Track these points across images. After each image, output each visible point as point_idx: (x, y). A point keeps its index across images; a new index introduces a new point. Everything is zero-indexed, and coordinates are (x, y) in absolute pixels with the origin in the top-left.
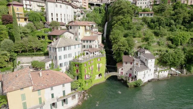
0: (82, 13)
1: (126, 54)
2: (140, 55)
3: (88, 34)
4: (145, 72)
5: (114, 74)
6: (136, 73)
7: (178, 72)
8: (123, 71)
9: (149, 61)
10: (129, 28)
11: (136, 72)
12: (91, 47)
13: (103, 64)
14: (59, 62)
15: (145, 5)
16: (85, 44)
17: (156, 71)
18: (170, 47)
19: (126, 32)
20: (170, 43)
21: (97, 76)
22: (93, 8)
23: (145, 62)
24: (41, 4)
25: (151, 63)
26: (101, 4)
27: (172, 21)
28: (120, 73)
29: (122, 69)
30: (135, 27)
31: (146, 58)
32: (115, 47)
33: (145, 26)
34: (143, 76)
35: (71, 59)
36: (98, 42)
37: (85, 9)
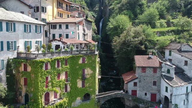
2: (170, 55)
4: (187, 88)
6: (167, 91)
8: (136, 88)
11: (167, 88)
21: (79, 99)
23: (185, 68)
28: (130, 93)
29: (135, 84)
31: (187, 59)
34: (184, 97)
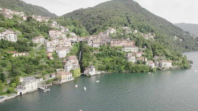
0: (69, 50)
1: (87, 67)
2: (91, 67)
3: (74, 61)
4: (92, 72)
5: (83, 73)
6: (89, 73)
7: (105, 72)
8: (85, 72)
9: (93, 69)
10: (89, 58)
12: (75, 65)
13: (79, 70)
14: (68, 70)
15: (97, 46)
16: (73, 64)
17: (96, 72)
18: (103, 64)
19: (87, 59)
20: (103, 63)
21: (78, 74)
22: (73, 44)
24: (53, 49)
25: (94, 69)
26: (78, 42)
27: (104, 55)
30: (90, 57)
32: (83, 65)
33: (95, 56)
35: (71, 69)
36: (77, 64)
37: (70, 47)
